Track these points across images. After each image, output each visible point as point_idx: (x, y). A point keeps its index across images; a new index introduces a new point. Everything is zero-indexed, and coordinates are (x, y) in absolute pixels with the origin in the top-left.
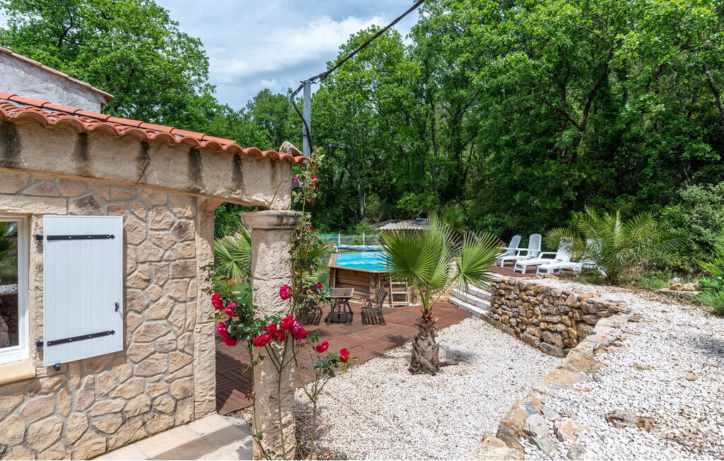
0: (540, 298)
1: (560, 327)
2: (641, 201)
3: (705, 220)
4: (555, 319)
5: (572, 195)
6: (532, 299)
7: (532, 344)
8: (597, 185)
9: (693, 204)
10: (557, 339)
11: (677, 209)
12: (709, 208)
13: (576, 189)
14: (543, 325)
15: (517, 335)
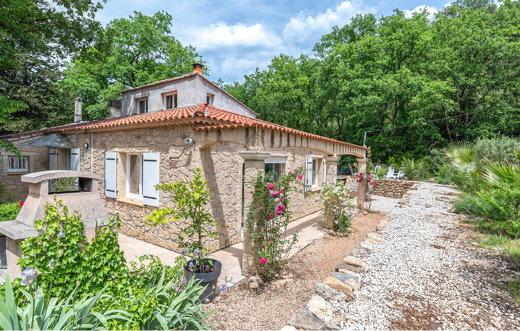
0: (393, 183)
1: (400, 190)
2: (415, 153)
3: (438, 161)
4: (398, 189)
5: (390, 150)
6: (390, 184)
7: (391, 197)
8: (399, 147)
9: (434, 155)
10: (399, 194)
11: (429, 157)
12: (439, 157)
13: (391, 148)
14: (394, 191)
15: (384, 196)
